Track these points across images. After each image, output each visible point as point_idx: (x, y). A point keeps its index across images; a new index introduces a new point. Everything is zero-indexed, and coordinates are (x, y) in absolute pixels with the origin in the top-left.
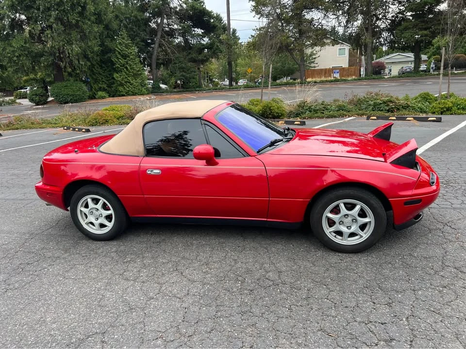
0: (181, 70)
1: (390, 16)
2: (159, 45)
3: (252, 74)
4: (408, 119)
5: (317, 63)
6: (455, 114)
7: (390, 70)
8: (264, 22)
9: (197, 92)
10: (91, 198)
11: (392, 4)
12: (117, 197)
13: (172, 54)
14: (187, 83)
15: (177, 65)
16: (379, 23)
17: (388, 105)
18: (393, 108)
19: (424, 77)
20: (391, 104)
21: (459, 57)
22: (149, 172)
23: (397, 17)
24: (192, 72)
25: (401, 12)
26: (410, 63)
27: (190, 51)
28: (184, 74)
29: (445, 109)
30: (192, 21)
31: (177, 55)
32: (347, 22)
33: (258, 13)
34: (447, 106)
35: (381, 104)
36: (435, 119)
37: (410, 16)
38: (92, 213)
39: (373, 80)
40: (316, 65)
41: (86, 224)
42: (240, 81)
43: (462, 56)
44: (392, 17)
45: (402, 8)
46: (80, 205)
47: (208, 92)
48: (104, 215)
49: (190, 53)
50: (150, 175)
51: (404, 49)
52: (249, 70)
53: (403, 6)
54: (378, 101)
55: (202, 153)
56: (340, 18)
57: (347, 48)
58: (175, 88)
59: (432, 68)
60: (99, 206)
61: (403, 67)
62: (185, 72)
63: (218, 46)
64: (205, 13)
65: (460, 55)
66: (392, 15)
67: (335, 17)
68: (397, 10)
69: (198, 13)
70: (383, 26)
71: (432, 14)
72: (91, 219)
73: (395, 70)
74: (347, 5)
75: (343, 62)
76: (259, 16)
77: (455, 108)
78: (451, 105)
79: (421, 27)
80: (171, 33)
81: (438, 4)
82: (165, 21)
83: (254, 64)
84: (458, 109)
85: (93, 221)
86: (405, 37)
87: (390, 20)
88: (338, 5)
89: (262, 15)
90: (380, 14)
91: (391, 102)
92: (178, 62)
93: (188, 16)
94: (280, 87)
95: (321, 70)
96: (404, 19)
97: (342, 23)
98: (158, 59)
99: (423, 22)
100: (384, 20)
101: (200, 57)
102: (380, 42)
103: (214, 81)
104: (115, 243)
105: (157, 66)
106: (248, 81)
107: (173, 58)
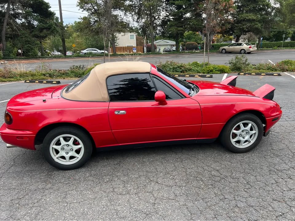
0: (27, 43)
1: (161, 17)
2: (7, 23)
3: (76, 48)
4: (196, 76)
5: (118, 43)
6: (215, 73)
7: (160, 49)
8: (86, 14)
9: (41, 59)
10: (62, 137)
11: (162, 11)
12: (90, 134)
13: (19, 31)
14: (27, 52)
15: (24, 39)
16: (156, 21)
17: (181, 69)
18: (183, 70)
19: (181, 54)
20: (183, 68)
21: (193, 44)
22: (116, 113)
23: (165, 19)
24: (36, 44)
25: (167, 16)
26: (168, 46)
27: (33, 30)
28: (30, 46)
29: (210, 71)
30: (33, 9)
31: (24, 32)
32: (138, 19)
33: (82, 7)
34: (211, 69)
35: (177, 68)
36: (209, 76)
37: (172, 19)
38: (63, 149)
39: (156, 55)
40: (118, 44)
41: (56, 158)
42: (68, 52)
43: (195, 43)
44: (163, 18)
45: (167, 14)
46: (52, 144)
47: (49, 59)
48: (74, 150)
49: (33, 31)
50: (118, 115)
51: (170, 37)
52: (74, 45)
53: (168, 12)
54: (175, 66)
55: (159, 97)
56: (134, 16)
57: (134, 35)
58: (17, 56)
59: (181, 49)
60: (71, 142)
61: (165, 48)
62: (30, 44)
63: (55, 27)
64: (43, 4)
65: (193, 42)
66: (163, 17)
67: (131, 15)
68: (165, 15)
69: (38, 3)
70: (158, 23)
71: (183, 19)
72: (62, 153)
73: (162, 49)
74: (137, 9)
75: (133, 43)
76: (82, 9)
77: (214, 70)
78: (212, 69)
79: (179, 25)
80: (16, 16)
81: (185, 14)
82: (11, 7)
83: (77, 42)
84: (216, 71)
85: (64, 155)
86: (171, 31)
87: (161, 20)
88: (132, 8)
89: (85, 9)
90: (156, 16)
91: (182, 66)
92: (24, 37)
93: (30, 4)
94: (101, 57)
95: (121, 47)
96: (169, 20)
97: (135, 19)
98: (6, 34)
99: (180, 23)
100: (159, 20)
101: (42, 34)
102: (157, 32)
103: (47, 52)
104: (83, 170)
105: (6, 39)
106: (73, 52)
107: (20, 34)
